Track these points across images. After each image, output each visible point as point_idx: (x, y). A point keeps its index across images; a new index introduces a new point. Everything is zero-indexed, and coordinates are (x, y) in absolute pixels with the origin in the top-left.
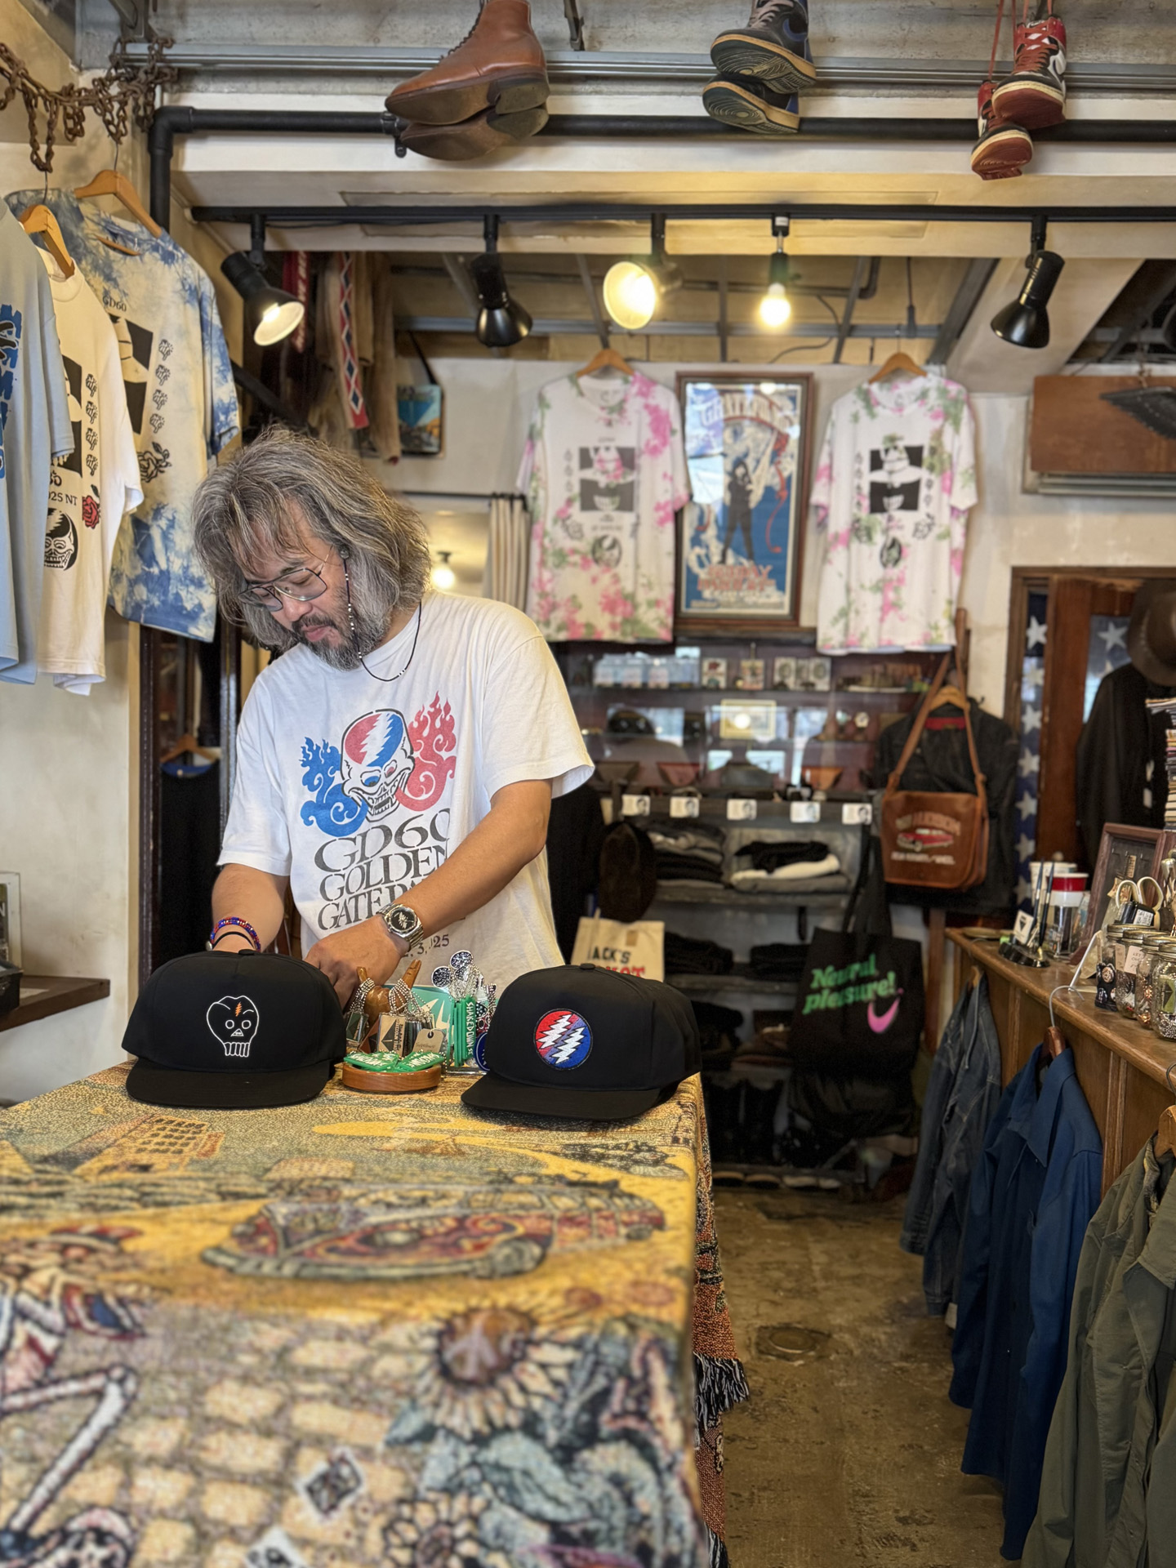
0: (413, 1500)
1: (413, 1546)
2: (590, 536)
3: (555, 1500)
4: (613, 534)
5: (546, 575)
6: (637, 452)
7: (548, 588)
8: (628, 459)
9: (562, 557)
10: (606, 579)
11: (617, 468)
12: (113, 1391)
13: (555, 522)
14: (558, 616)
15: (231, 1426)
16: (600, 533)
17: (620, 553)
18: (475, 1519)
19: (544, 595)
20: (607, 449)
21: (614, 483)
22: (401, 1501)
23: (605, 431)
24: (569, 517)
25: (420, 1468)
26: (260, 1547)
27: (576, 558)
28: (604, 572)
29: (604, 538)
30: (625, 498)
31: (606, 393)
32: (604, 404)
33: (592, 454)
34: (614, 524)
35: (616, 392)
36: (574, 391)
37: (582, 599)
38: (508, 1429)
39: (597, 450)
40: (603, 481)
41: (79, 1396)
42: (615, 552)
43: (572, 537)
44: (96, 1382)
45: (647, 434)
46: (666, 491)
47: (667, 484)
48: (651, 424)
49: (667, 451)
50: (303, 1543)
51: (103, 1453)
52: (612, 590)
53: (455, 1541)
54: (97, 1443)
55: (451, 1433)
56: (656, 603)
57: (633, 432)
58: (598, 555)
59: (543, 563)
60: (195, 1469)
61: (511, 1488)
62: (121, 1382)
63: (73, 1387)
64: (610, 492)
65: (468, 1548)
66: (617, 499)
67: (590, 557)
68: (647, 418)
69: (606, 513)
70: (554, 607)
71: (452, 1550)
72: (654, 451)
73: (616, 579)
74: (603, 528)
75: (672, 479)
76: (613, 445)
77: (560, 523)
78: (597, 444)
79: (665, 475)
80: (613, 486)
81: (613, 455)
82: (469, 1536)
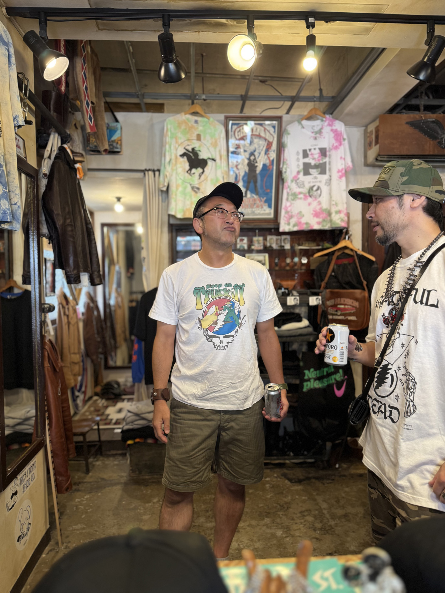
2: (307, 186)
4: (317, 184)
5: (288, 204)
6: (328, 149)
7: (289, 209)
8: (323, 152)
9: (295, 196)
10: (315, 204)
11: (319, 157)
13: (292, 181)
14: (293, 221)
16: (312, 184)
17: (321, 192)
19: (287, 212)
20: (315, 149)
21: (317, 163)
23: (313, 142)
24: (298, 179)
27: (301, 196)
28: (314, 201)
29: (314, 186)
30: (322, 168)
31: (314, 126)
32: (312, 131)
33: (308, 152)
34: (318, 180)
35: (318, 125)
36: (300, 127)
37: (304, 212)
39: (310, 150)
40: (313, 163)
42: (319, 192)
43: (299, 187)
45: (333, 141)
46: (342, 164)
47: (343, 162)
48: (334, 137)
49: (342, 148)
52: (318, 208)
56: (339, 212)
57: (327, 141)
58: (311, 194)
59: (287, 199)
64: (316, 167)
66: (319, 170)
67: (308, 195)
68: (332, 135)
69: (315, 176)
70: (291, 217)
72: (336, 148)
73: (320, 203)
74: (313, 182)
75: (344, 159)
76: (317, 147)
77: (294, 182)
78: (310, 147)
79: (341, 158)
80: (317, 164)
81: (318, 151)
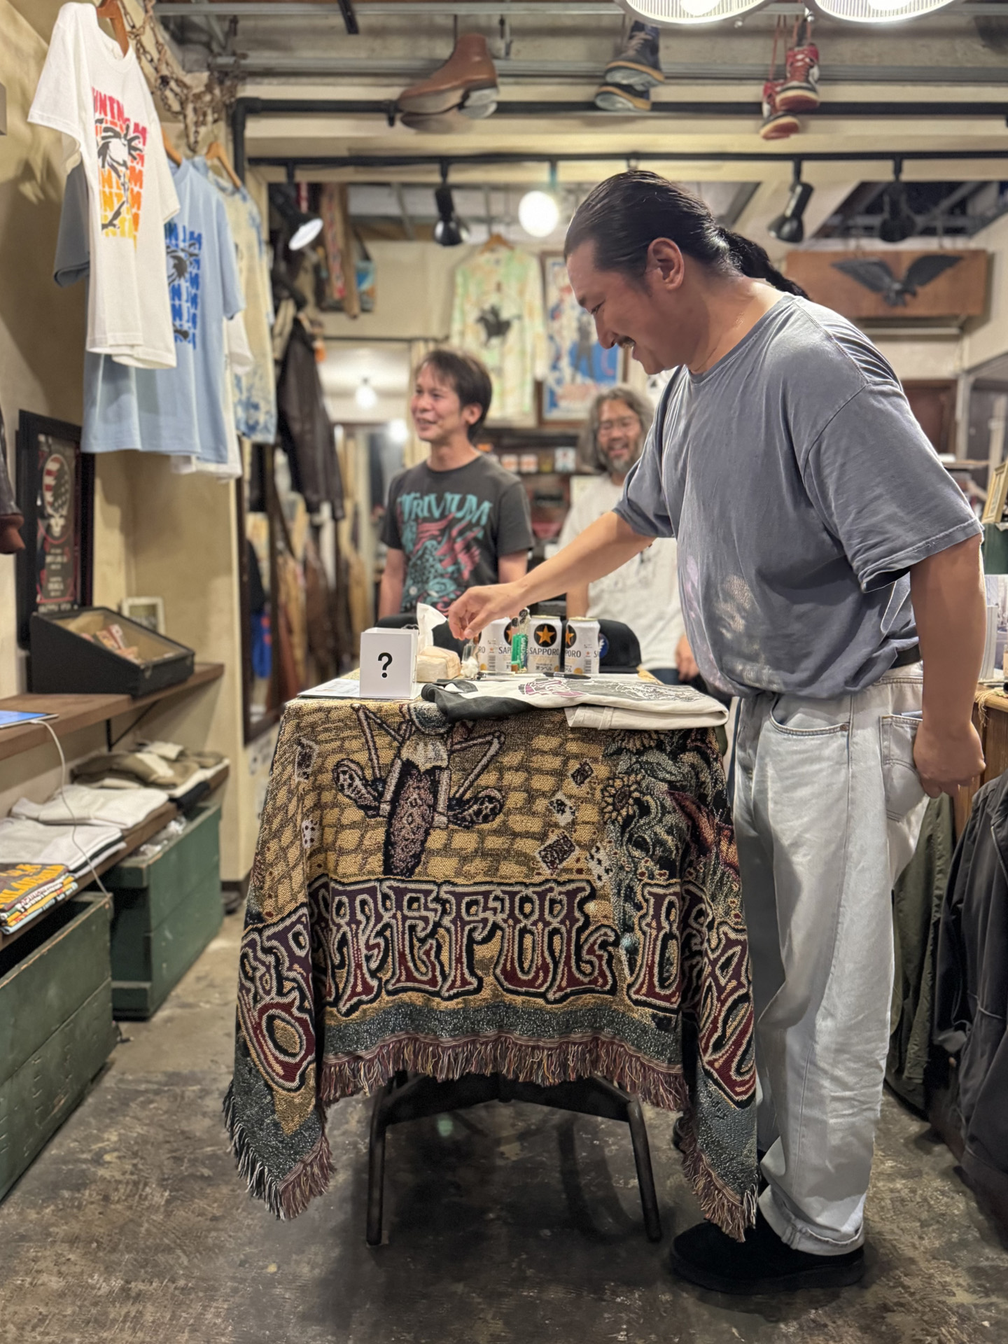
0: (613, 777)
1: (613, 796)
3: (671, 773)
12: (496, 741)
15: (544, 753)
18: (638, 783)
22: (609, 779)
25: (616, 766)
26: (554, 799)
38: (651, 747)
41: (481, 744)
44: (489, 738)
50: (570, 797)
51: (491, 767)
53: (631, 792)
54: (489, 762)
55: (628, 750)
60: (528, 770)
61: (653, 771)
62: (499, 738)
63: (480, 740)
65: (636, 794)
71: (630, 796)
82: (636, 790)
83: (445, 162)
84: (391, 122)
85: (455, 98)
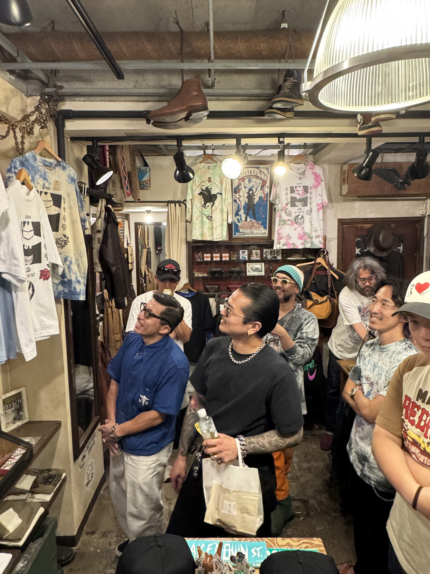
2: (294, 215)
4: (301, 214)
5: (280, 228)
6: (309, 187)
7: (281, 232)
8: (306, 189)
9: (284, 222)
11: (303, 193)
13: (282, 211)
14: (283, 241)
16: (297, 214)
17: (304, 220)
19: (279, 234)
21: (301, 197)
23: (299, 181)
24: (287, 209)
27: (289, 222)
28: (299, 227)
29: (299, 215)
31: (299, 169)
32: (298, 172)
33: (294, 188)
34: (302, 210)
35: (302, 168)
37: (291, 236)
40: (298, 197)
42: (302, 220)
43: (288, 216)
45: (314, 182)
46: (320, 200)
49: (320, 187)
52: (302, 232)
56: (318, 237)
57: (308, 181)
59: (279, 224)
64: (300, 200)
66: (303, 202)
67: (294, 222)
68: (313, 176)
69: (299, 207)
70: (282, 238)
72: (316, 187)
73: (303, 228)
74: (298, 212)
75: (322, 196)
76: (301, 185)
78: (296, 185)
79: (319, 195)
81: (302, 188)
83: (180, 138)
84: (148, 122)
85: (184, 115)
